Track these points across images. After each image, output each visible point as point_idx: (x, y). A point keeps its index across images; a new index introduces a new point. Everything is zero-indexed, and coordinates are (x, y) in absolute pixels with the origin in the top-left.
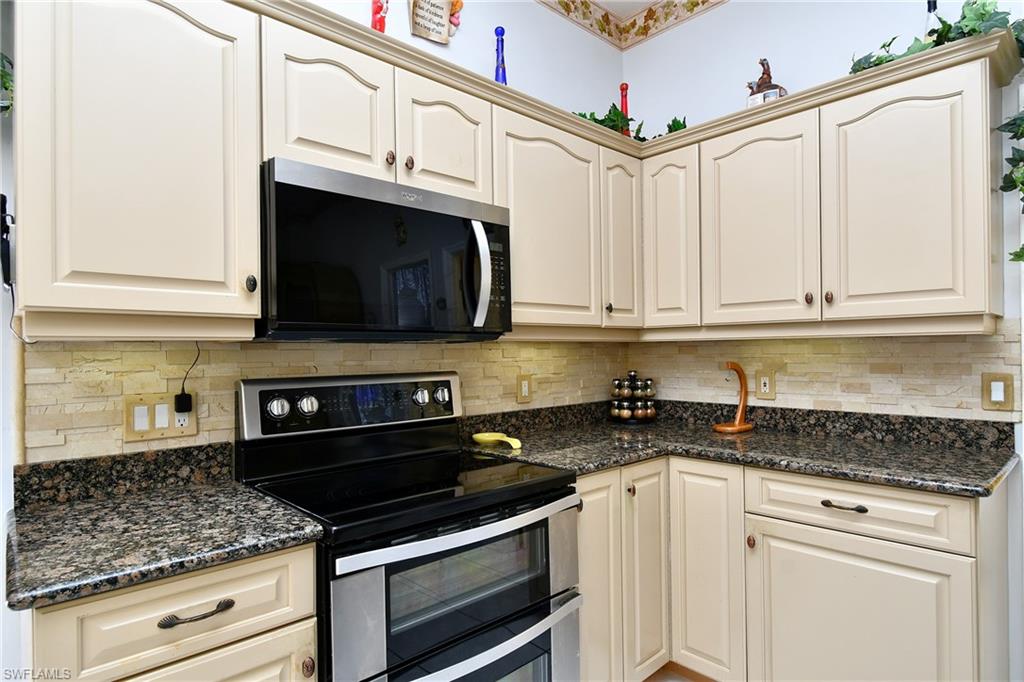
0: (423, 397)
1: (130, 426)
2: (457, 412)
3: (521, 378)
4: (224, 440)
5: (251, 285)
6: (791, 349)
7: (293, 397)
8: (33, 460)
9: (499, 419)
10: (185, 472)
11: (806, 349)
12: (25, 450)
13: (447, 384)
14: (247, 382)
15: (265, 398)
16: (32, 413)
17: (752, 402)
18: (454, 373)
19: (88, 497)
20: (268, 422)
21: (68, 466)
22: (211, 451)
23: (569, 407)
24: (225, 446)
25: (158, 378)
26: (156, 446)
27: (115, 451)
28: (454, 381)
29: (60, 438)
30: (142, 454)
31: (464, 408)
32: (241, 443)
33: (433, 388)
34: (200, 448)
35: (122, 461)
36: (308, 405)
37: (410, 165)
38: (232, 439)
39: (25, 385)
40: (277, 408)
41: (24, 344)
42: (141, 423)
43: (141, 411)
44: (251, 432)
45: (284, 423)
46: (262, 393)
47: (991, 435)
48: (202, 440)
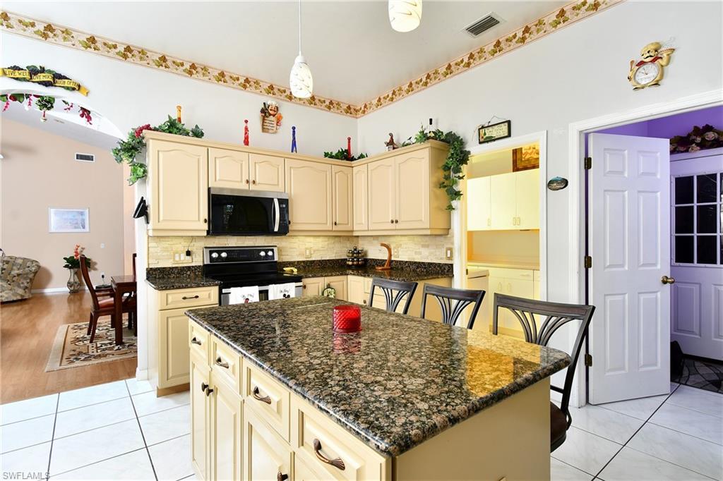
0: (263, 254)
1: (174, 259)
2: (276, 259)
3: (306, 249)
4: (199, 265)
5: (205, 221)
6: (403, 238)
7: (219, 252)
8: (150, 267)
9: (296, 263)
10: (189, 273)
11: (406, 238)
12: (149, 264)
13: (272, 250)
14: (206, 248)
15: (211, 252)
16: (150, 254)
17: (393, 259)
18: (276, 246)
19: (164, 278)
20: (212, 259)
21: (159, 269)
22: (196, 268)
23: (328, 260)
24: (200, 266)
25: (182, 246)
26: (181, 265)
27: (171, 266)
28: (275, 249)
29: (156, 262)
30: (177, 267)
31: (279, 258)
32: (205, 265)
33: (266, 251)
34: (193, 267)
35: (172, 268)
36: (224, 255)
37: (254, 182)
38: (202, 265)
39: (148, 248)
40: (215, 255)
41: (149, 237)
42: (177, 259)
43: (177, 255)
44: (207, 262)
45: (217, 259)
46: (210, 251)
47: (447, 268)
48: (193, 264)
